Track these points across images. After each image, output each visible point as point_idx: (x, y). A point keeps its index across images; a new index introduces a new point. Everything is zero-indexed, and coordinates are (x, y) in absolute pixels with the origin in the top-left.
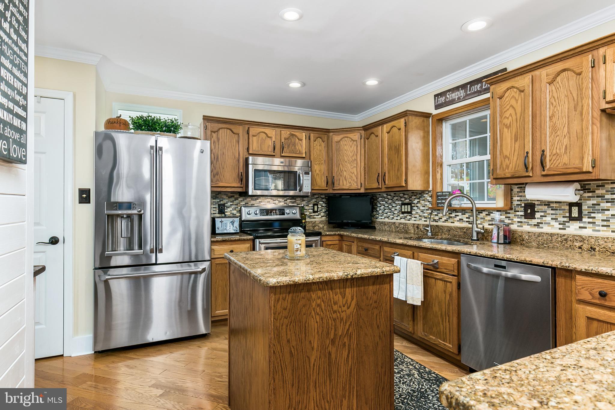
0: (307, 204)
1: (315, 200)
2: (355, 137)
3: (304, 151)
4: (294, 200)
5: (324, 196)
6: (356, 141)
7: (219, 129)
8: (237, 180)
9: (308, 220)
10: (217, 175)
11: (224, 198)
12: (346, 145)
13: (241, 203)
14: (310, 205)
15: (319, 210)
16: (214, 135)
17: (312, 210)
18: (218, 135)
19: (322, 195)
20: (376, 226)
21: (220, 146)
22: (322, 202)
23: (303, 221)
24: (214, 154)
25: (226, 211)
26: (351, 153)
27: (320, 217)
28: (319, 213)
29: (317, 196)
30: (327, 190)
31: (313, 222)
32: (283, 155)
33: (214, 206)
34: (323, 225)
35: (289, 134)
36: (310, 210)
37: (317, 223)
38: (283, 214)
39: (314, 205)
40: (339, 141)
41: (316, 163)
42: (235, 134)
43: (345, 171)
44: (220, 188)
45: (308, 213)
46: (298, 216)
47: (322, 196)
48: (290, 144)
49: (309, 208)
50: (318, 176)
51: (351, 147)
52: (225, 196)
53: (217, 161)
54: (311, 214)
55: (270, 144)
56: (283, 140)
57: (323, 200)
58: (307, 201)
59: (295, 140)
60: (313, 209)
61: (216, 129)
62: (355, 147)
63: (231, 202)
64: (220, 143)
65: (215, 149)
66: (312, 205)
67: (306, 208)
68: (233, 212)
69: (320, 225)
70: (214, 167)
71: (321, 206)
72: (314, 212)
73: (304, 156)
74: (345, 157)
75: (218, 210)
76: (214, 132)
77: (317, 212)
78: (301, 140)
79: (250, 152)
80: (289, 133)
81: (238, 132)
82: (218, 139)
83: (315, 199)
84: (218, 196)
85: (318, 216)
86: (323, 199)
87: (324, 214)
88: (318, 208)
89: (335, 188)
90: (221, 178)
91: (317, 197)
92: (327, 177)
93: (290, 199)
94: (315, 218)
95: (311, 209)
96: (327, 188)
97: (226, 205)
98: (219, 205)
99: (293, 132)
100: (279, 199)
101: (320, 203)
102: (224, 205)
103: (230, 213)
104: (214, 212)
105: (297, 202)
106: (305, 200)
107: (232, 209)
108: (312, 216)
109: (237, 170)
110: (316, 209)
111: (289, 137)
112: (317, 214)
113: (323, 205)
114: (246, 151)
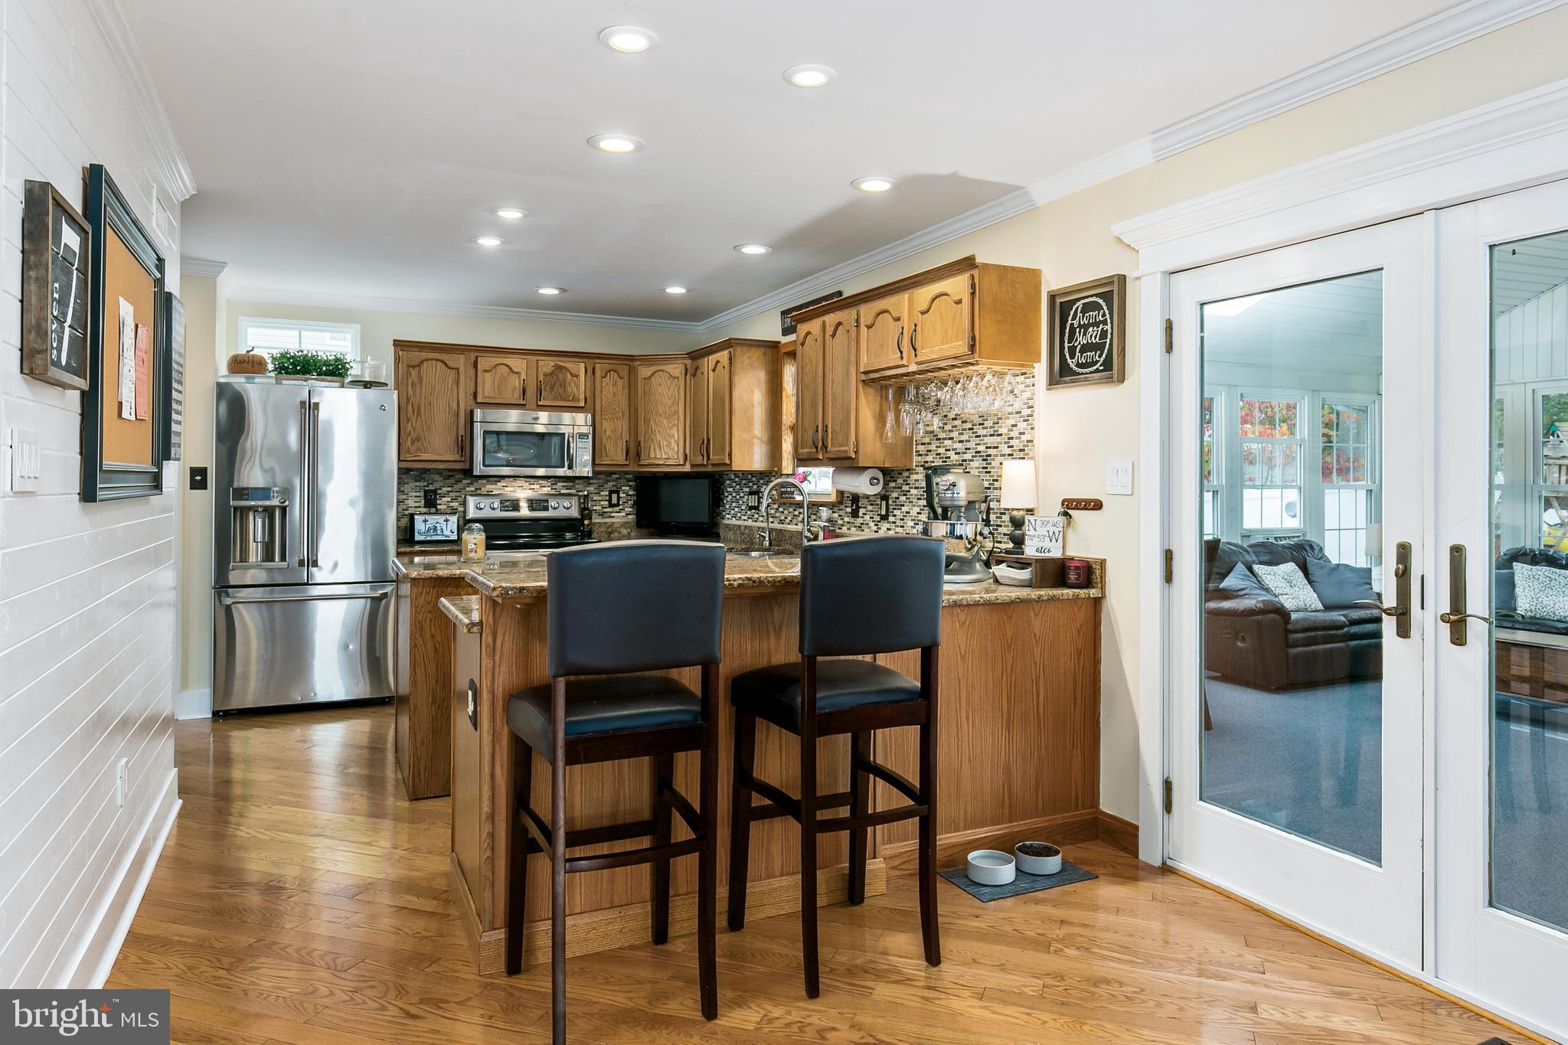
0: (597, 491)
1: (614, 483)
2: (675, 371)
3: (582, 397)
4: (571, 484)
5: (631, 476)
6: (678, 378)
7: (423, 361)
8: (454, 449)
9: (596, 519)
10: (418, 441)
11: (436, 479)
12: (660, 384)
13: (468, 489)
14: (602, 493)
15: (621, 503)
16: (414, 372)
17: (607, 503)
18: (419, 372)
19: (629, 474)
20: (721, 531)
21: (423, 392)
22: (628, 488)
23: (586, 522)
24: (412, 405)
25: (438, 502)
26: (669, 399)
27: (624, 514)
28: (621, 507)
29: (617, 476)
30: (628, 465)
31: (608, 525)
32: (540, 403)
33: (418, 494)
34: (629, 530)
35: (554, 366)
36: (602, 503)
37: (615, 526)
38: (546, 509)
39: (611, 492)
40: (650, 377)
41: (607, 417)
42: (449, 368)
43: (660, 432)
44: (423, 463)
45: (600, 508)
46: (574, 513)
47: (627, 476)
48: (555, 384)
49: (600, 498)
50: (609, 441)
51: (669, 389)
52: (438, 476)
53: (417, 417)
54: (605, 510)
55: (517, 385)
56: (541, 378)
57: (630, 483)
58: (596, 486)
59: (566, 376)
60: (610, 500)
61: (417, 362)
62: (676, 389)
63: (448, 487)
64: (423, 386)
65: (414, 395)
66: (607, 493)
67: (595, 499)
68: (451, 504)
69: (622, 530)
70: (412, 426)
71: (624, 495)
72: (611, 505)
73: (582, 404)
74: (659, 407)
75: (423, 502)
76: (414, 367)
77: (618, 505)
78: (577, 376)
79: (479, 400)
80: (553, 364)
81: (456, 366)
82: (421, 379)
83: (614, 481)
84: (424, 476)
85: (619, 514)
86: (631, 481)
87: (631, 509)
88: (619, 498)
89: (642, 463)
90: (425, 444)
91: (617, 478)
92: (627, 442)
93: (563, 482)
94: (613, 517)
95: (606, 501)
96: (627, 463)
97: (439, 492)
98: (425, 491)
99: (560, 363)
100: (540, 482)
101: (623, 488)
102: (435, 492)
103: (445, 506)
104: (417, 505)
105: (577, 486)
106: (592, 484)
107: (449, 499)
108: (606, 512)
109: (455, 432)
110: (614, 500)
111: (553, 372)
112: (617, 509)
113: (630, 493)
114: (472, 397)
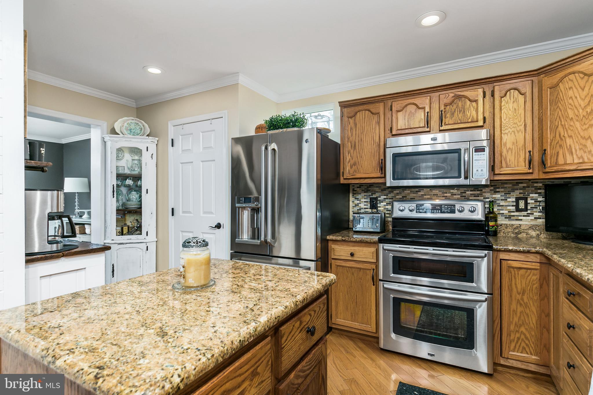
0: (503, 198)
1: (521, 191)
3: (481, 117)
4: (479, 192)
5: (541, 185)
7: (356, 113)
8: (377, 169)
9: (501, 221)
10: (355, 165)
11: (377, 191)
12: (571, 88)
13: (397, 197)
14: (508, 200)
15: (529, 208)
16: (351, 121)
17: (514, 208)
18: (355, 120)
19: (537, 183)
21: (357, 132)
22: (537, 195)
23: (491, 224)
24: (351, 143)
25: (379, 205)
26: (583, 100)
27: (533, 218)
28: (529, 212)
29: (525, 185)
30: (532, 173)
31: (515, 226)
32: (441, 128)
33: (366, 200)
34: (538, 232)
35: (453, 97)
36: (508, 208)
37: (522, 228)
38: (453, 212)
39: (518, 200)
40: (557, 85)
41: (507, 131)
42: (373, 114)
43: (571, 137)
44: (358, 180)
45: (507, 212)
46: (479, 215)
47: (535, 185)
48: (455, 111)
49: (507, 204)
50: (510, 152)
52: (378, 188)
53: (354, 150)
54: (512, 214)
55: (423, 117)
56: (442, 108)
57: (539, 191)
58: (503, 194)
59: (465, 103)
60: (517, 206)
61: (352, 114)
63: (384, 195)
64: (357, 129)
65: (352, 136)
66: (514, 200)
67: (501, 204)
68: (387, 207)
69: (530, 232)
70: (351, 156)
71: (533, 201)
72: (518, 210)
73: (481, 123)
75: (369, 205)
76: (351, 117)
77: (526, 209)
78: (476, 101)
79: (394, 133)
80: (453, 95)
81: (377, 112)
82: (356, 125)
83: (520, 189)
84: (369, 189)
85: (528, 218)
86: (540, 189)
87: (540, 214)
88: (526, 204)
89: (547, 170)
90: (359, 168)
91: (524, 187)
92: (530, 152)
93: (471, 191)
94: (521, 220)
95: (512, 206)
96: (531, 171)
97: (379, 199)
98: (371, 198)
99: (459, 93)
100: (452, 191)
101: (531, 195)
102: (376, 199)
103: (383, 209)
104: (366, 207)
105: (484, 194)
106: (499, 192)
107: (385, 204)
108: (514, 216)
109: (378, 157)
110: (522, 204)
111: (453, 101)
112: (525, 213)
113: (539, 199)
114: (389, 132)
